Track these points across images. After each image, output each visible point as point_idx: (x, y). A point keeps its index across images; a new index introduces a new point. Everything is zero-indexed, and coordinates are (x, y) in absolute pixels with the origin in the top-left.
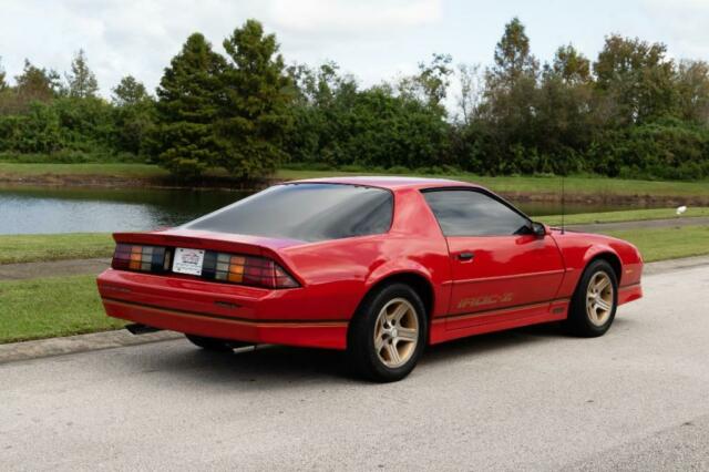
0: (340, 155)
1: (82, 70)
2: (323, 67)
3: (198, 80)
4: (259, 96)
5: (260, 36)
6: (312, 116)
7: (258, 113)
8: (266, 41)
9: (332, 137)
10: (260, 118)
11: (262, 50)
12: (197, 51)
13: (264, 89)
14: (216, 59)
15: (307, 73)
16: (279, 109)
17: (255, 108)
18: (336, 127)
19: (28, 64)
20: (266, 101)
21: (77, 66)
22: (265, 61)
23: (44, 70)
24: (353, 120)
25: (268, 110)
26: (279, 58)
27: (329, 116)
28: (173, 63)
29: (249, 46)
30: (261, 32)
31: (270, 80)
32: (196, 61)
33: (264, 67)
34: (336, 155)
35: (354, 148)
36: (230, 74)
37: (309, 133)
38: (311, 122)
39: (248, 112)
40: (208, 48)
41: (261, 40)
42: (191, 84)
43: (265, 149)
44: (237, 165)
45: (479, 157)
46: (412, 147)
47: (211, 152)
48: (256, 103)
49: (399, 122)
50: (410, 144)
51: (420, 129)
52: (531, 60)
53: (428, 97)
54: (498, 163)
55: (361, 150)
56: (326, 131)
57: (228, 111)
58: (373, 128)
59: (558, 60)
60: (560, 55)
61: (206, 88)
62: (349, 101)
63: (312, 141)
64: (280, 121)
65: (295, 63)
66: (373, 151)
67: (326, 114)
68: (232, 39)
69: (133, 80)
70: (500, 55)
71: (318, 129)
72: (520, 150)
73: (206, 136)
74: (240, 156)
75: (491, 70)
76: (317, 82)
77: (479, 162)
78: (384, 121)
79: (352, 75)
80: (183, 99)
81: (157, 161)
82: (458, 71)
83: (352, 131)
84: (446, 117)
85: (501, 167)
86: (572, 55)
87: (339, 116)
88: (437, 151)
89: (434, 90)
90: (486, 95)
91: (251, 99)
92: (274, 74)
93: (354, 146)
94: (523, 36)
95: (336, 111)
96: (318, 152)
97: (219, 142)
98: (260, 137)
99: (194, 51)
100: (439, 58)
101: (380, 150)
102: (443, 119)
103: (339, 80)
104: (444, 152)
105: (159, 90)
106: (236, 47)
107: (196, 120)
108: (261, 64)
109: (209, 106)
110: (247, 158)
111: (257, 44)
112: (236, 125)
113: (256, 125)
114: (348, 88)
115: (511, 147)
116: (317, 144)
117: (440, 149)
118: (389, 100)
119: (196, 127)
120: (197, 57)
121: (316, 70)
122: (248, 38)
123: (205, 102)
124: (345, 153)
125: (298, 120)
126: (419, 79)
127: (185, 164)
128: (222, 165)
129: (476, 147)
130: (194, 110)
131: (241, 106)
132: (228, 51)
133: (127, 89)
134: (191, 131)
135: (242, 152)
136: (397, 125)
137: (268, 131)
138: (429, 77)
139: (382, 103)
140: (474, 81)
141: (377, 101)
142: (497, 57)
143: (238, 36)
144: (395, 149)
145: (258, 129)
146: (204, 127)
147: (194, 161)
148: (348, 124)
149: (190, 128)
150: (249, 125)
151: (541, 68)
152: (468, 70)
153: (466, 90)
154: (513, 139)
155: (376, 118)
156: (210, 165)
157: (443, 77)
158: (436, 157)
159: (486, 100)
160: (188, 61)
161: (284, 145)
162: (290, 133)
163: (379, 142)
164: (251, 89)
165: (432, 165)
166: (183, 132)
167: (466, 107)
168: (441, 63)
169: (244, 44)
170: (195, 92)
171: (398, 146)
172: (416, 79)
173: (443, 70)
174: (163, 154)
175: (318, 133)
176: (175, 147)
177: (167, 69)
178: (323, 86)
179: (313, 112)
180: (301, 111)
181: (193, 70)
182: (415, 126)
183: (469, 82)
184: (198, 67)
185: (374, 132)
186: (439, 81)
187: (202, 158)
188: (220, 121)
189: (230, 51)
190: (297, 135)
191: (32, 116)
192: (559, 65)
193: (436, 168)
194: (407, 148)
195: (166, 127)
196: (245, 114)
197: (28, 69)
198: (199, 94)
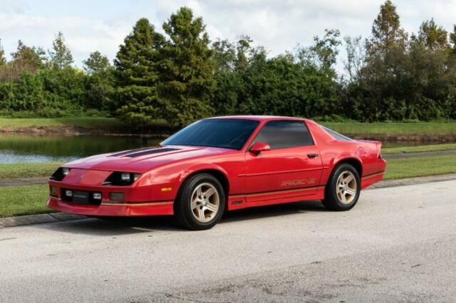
0: (253, 108)
1: (61, 48)
2: (240, 42)
3: (145, 54)
4: (190, 65)
5: (190, 20)
6: (232, 79)
7: (190, 78)
8: (195, 24)
9: (248, 95)
10: (192, 81)
11: (192, 30)
12: (144, 32)
13: (194, 59)
14: (158, 38)
15: (228, 47)
16: (205, 74)
17: (187, 74)
18: (251, 87)
19: (20, 44)
20: (195, 68)
21: (57, 45)
22: (194, 39)
23: (34, 48)
24: (263, 82)
25: (197, 75)
26: (205, 35)
27: (245, 79)
28: (126, 41)
29: (182, 27)
30: (191, 16)
31: (198, 53)
32: (143, 39)
33: (193, 43)
34: (251, 108)
35: (264, 103)
36: (167, 48)
37: (230, 92)
38: (232, 84)
39: (183, 77)
40: (152, 29)
41: (192, 22)
42: (139, 57)
43: (195, 105)
44: (173, 118)
45: (360, 108)
46: (308, 102)
47: (154, 108)
48: (188, 70)
49: (299, 83)
50: (306, 99)
51: (315, 88)
52: (401, 32)
53: (322, 63)
54: (374, 112)
55: (269, 105)
56: (243, 90)
57: (167, 76)
58: (278, 87)
59: (423, 31)
60: (425, 28)
61: (150, 60)
62: (260, 68)
63: (232, 98)
64: (206, 83)
65: (219, 39)
66: (279, 105)
67: (243, 77)
68: (169, 23)
69: (99, 54)
70: (376, 30)
71: (237, 89)
72: (391, 102)
73: (151, 96)
74: (177, 110)
75: (369, 41)
76: (237, 53)
77: (361, 112)
78: (287, 82)
79: (263, 47)
80: (133, 68)
81: (114, 115)
82: (344, 43)
83: (263, 90)
84: (336, 78)
85: (377, 115)
86: (433, 28)
87: (253, 79)
88: (327, 104)
89: (326, 58)
90: (367, 60)
91: (184, 67)
92: (201, 48)
93: (264, 101)
94: (395, 14)
95: (251, 75)
96: (237, 106)
97: (160, 101)
98: (191, 96)
99: (141, 32)
100: (330, 33)
101: (284, 104)
102: (333, 79)
103: (252, 51)
104: (333, 105)
105: (115, 61)
106: (173, 28)
107: (144, 84)
108: (192, 41)
109: (153, 73)
110: (182, 112)
111: (189, 25)
112: (173, 87)
113: (187, 86)
114: (260, 58)
115: (384, 100)
116: (236, 101)
117: (330, 102)
118: (290, 66)
119: (143, 89)
120: (143, 37)
121: (235, 44)
122: (181, 21)
123: (149, 70)
124: (258, 107)
125: (222, 82)
126: (314, 49)
127: (135, 117)
128: (164, 118)
129: (358, 101)
130: (141, 76)
131: (177, 73)
132: (166, 31)
133: (95, 61)
134: (139, 92)
135: (178, 108)
136: (297, 84)
137: (198, 91)
138: (322, 48)
139: (286, 68)
140: (357, 49)
141: (282, 67)
142: (374, 31)
143: (174, 19)
144: (295, 103)
145: (190, 90)
146: (149, 89)
147: (141, 115)
148: (260, 85)
149: (138, 90)
150: (183, 86)
151: (409, 39)
152: (352, 41)
153: (351, 57)
154: (386, 94)
155: (281, 79)
156: (153, 117)
157: (333, 48)
158: (327, 109)
159: (366, 64)
160: (137, 39)
161: (211, 102)
162: (216, 92)
163: (283, 98)
164: (184, 59)
165: (324, 114)
166: (133, 93)
167: (352, 70)
168: (331, 37)
169: (178, 26)
170: (142, 63)
171: (298, 101)
172: (312, 49)
173: (333, 42)
174: (119, 110)
175: (237, 92)
176: (127, 104)
177: (121, 46)
178: (241, 56)
179: (232, 76)
180: (223, 76)
181: (140, 46)
182: (310, 85)
183: (354, 50)
184: (144, 44)
185: (279, 91)
186: (330, 51)
187: (147, 113)
188: (161, 84)
189: (168, 31)
190: (221, 93)
191: (22, 83)
192: (423, 36)
193: (327, 117)
194: (304, 102)
195: (120, 90)
196: (179, 79)
197: (21, 48)
198: (145, 64)
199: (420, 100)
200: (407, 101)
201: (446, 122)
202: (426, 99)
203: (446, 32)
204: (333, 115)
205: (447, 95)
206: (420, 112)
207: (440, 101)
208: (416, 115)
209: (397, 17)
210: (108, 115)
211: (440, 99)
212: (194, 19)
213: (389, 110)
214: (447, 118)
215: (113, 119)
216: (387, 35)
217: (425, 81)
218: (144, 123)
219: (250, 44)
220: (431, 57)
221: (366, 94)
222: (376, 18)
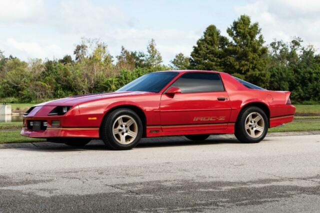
0: (302, 95)
1: (153, 51)
2: (293, 42)
3: (212, 52)
4: (248, 60)
5: (249, 25)
6: (285, 72)
7: (248, 70)
8: (252, 28)
9: (298, 84)
10: (249, 73)
11: (250, 33)
12: (212, 35)
13: (251, 55)
14: (223, 40)
15: (283, 46)
16: (261, 68)
17: (246, 68)
18: (300, 78)
19: (123, 49)
20: (252, 63)
21: (150, 49)
22: (252, 39)
23: (136, 53)
24: (310, 73)
25: (253, 69)
26: (261, 37)
27: (296, 71)
28: (198, 43)
29: (241, 31)
30: (250, 22)
31: (255, 50)
32: (211, 41)
33: (251, 43)
34: (300, 95)
35: (311, 90)
36: (231, 48)
37: (283, 82)
38: (284, 76)
39: (242, 70)
40: (218, 34)
41: (250, 27)
42: (208, 55)
48: (246, 65)
55: (315, 92)
56: (294, 80)
57: (230, 70)
61: (217, 57)
62: (308, 62)
63: (284, 86)
64: (261, 75)
65: (275, 39)
67: (294, 70)
68: (232, 28)
69: (183, 55)
71: (289, 79)
79: (312, 46)
80: (203, 64)
83: (310, 80)
87: (302, 71)
91: (243, 62)
92: (257, 47)
93: (311, 89)
95: (300, 68)
99: (209, 35)
103: (303, 49)
105: (190, 59)
106: (235, 32)
108: (249, 41)
109: (219, 67)
111: (247, 29)
113: (246, 77)
114: (308, 54)
120: (211, 39)
121: (289, 44)
122: (241, 26)
123: (216, 65)
124: (306, 94)
125: (276, 73)
131: (237, 67)
132: (229, 34)
133: (179, 61)
143: (236, 25)
148: (307, 75)
160: (206, 42)
164: (243, 56)
169: (239, 30)
170: (210, 59)
175: (289, 82)
177: (194, 47)
178: (293, 53)
179: (285, 69)
180: (278, 69)
181: (209, 47)
184: (212, 45)
189: (231, 34)
190: (275, 83)
191: (121, 78)
196: (239, 71)
197: (123, 52)
198: (213, 61)
212: (252, 24)
219: (301, 43)
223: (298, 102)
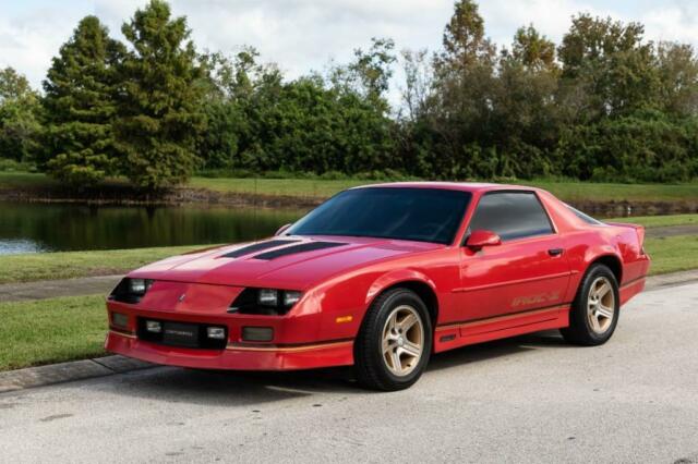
0: (264, 159)
2: (241, 55)
3: (93, 72)
4: (165, 90)
5: (166, 19)
6: (229, 113)
7: (165, 110)
8: (174, 26)
9: (254, 138)
10: (168, 117)
11: (169, 36)
12: (91, 37)
13: (172, 81)
14: (114, 47)
15: (222, 62)
16: (190, 105)
17: (161, 105)
18: (258, 126)
20: (174, 96)
22: (173, 49)
24: (278, 118)
25: (177, 107)
26: (190, 45)
27: (250, 113)
28: (62, 52)
29: (153, 30)
30: (169, 14)
31: (179, 71)
32: (90, 49)
33: (171, 56)
34: (259, 159)
35: (280, 151)
36: (130, 64)
37: (227, 133)
38: (229, 121)
39: (154, 110)
40: (104, 34)
41: (168, 23)
42: (85, 77)
43: (175, 153)
44: (141, 173)
45: (428, 159)
46: (349, 149)
47: (109, 158)
48: (162, 99)
49: (333, 120)
50: (346, 145)
51: (358, 128)
52: (487, 45)
53: (367, 89)
54: (450, 166)
55: (288, 153)
56: (246, 131)
57: (129, 108)
58: (302, 127)
59: (518, 43)
60: (521, 38)
61: (102, 82)
62: (272, 95)
63: (230, 143)
64: (192, 119)
65: (207, 50)
66: (303, 154)
67: (247, 111)
68: (133, 23)
69: (13, 71)
70: (449, 39)
71: (236, 129)
72: (475, 150)
73: (103, 138)
74: (145, 162)
75: (439, 57)
76: (235, 73)
77: (430, 165)
78: (313, 118)
79: (276, 64)
80: (74, 95)
81: (42, 169)
82: (401, 59)
83: (278, 131)
84: (389, 112)
85: (454, 170)
86: (534, 38)
87: (261, 113)
88: (378, 153)
89: (373, 81)
90: (435, 86)
91: (156, 94)
92: (183, 64)
93: (280, 148)
94: (477, 16)
95: (258, 107)
96: (238, 156)
97: (119, 146)
98: (168, 139)
99: (87, 37)
100: (379, 44)
101: (311, 152)
102: (385, 115)
103: (260, 69)
104: (387, 154)
105: (45, 83)
106: (138, 33)
107: (92, 120)
108: (168, 53)
109: (107, 102)
110: (153, 164)
111: (164, 28)
112: (139, 125)
113: (163, 124)
114: (272, 80)
115: (464, 147)
116: (236, 147)
117: (382, 150)
118: (320, 94)
119: (92, 128)
120: (91, 44)
121: (233, 59)
122: (153, 22)
123: (101, 98)
124: (270, 157)
125: (213, 118)
126: (356, 68)
127: (78, 173)
128: (123, 173)
129: (425, 148)
130: (87, 108)
131: (145, 103)
132: (128, 37)
133: (6, 83)
134: (85, 132)
135: (147, 158)
136: (330, 122)
137: (177, 132)
138: (368, 66)
139: (313, 98)
140: (421, 69)
141: (307, 95)
142: (446, 42)
143: (141, 19)
144: (328, 151)
145: (166, 130)
146: (101, 129)
147: (89, 169)
148: (273, 122)
149: (83, 129)
150: (155, 125)
151: (498, 53)
152: (413, 56)
153: (411, 81)
154: (467, 138)
155: (306, 114)
156: (108, 173)
157: (384, 66)
158: (377, 160)
159: (435, 91)
160: (80, 49)
161: (197, 148)
162: (204, 134)
163: (310, 143)
164: (157, 82)
165: (373, 169)
166: (75, 134)
167: (412, 101)
168: (381, 49)
169: (147, 29)
170: (89, 87)
171: (332, 147)
172: (352, 68)
173: (384, 58)
174: (52, 161)
175: (237, 133)
176: (65, 152)
177: (55, 59)
178: (241, 77)
179: (229, 108)
180: (216, 108)
181: (86, 60)
182: (351, 124)
183: (415, 71)
184: (92, 56)
185: (303, 132)
186: (379, 71)
187: (98, 166)
188: (120, 120)
189: (131, 36)
190: (212, 136)
192: (519, 51)
193: (377, 173)
194: (342, 149)
195: (54, 129)
196: (149, 112)
198: (94, 89)
199: (519, 148)
200: (497, 148)
201: (558, 181)
202: (526, 146)
203: (552, 45)
204: (388, 170)
205: (557, 140)
206: (518, 166)
207: (547, 150)
208: (512, 171)
209: (481, 21)
210: (34, 168)
211: (548, 146)
212: (173, 18)
213: (472, 162)
214: (558, 175)
215: (43, 175)
216: (466, 47)
217: (526, 119)
218: (93, 181)
219: (256, 59)
220: (534, 82)
221: (437, 138)
222: (449, 22)
223: (258, 172)
